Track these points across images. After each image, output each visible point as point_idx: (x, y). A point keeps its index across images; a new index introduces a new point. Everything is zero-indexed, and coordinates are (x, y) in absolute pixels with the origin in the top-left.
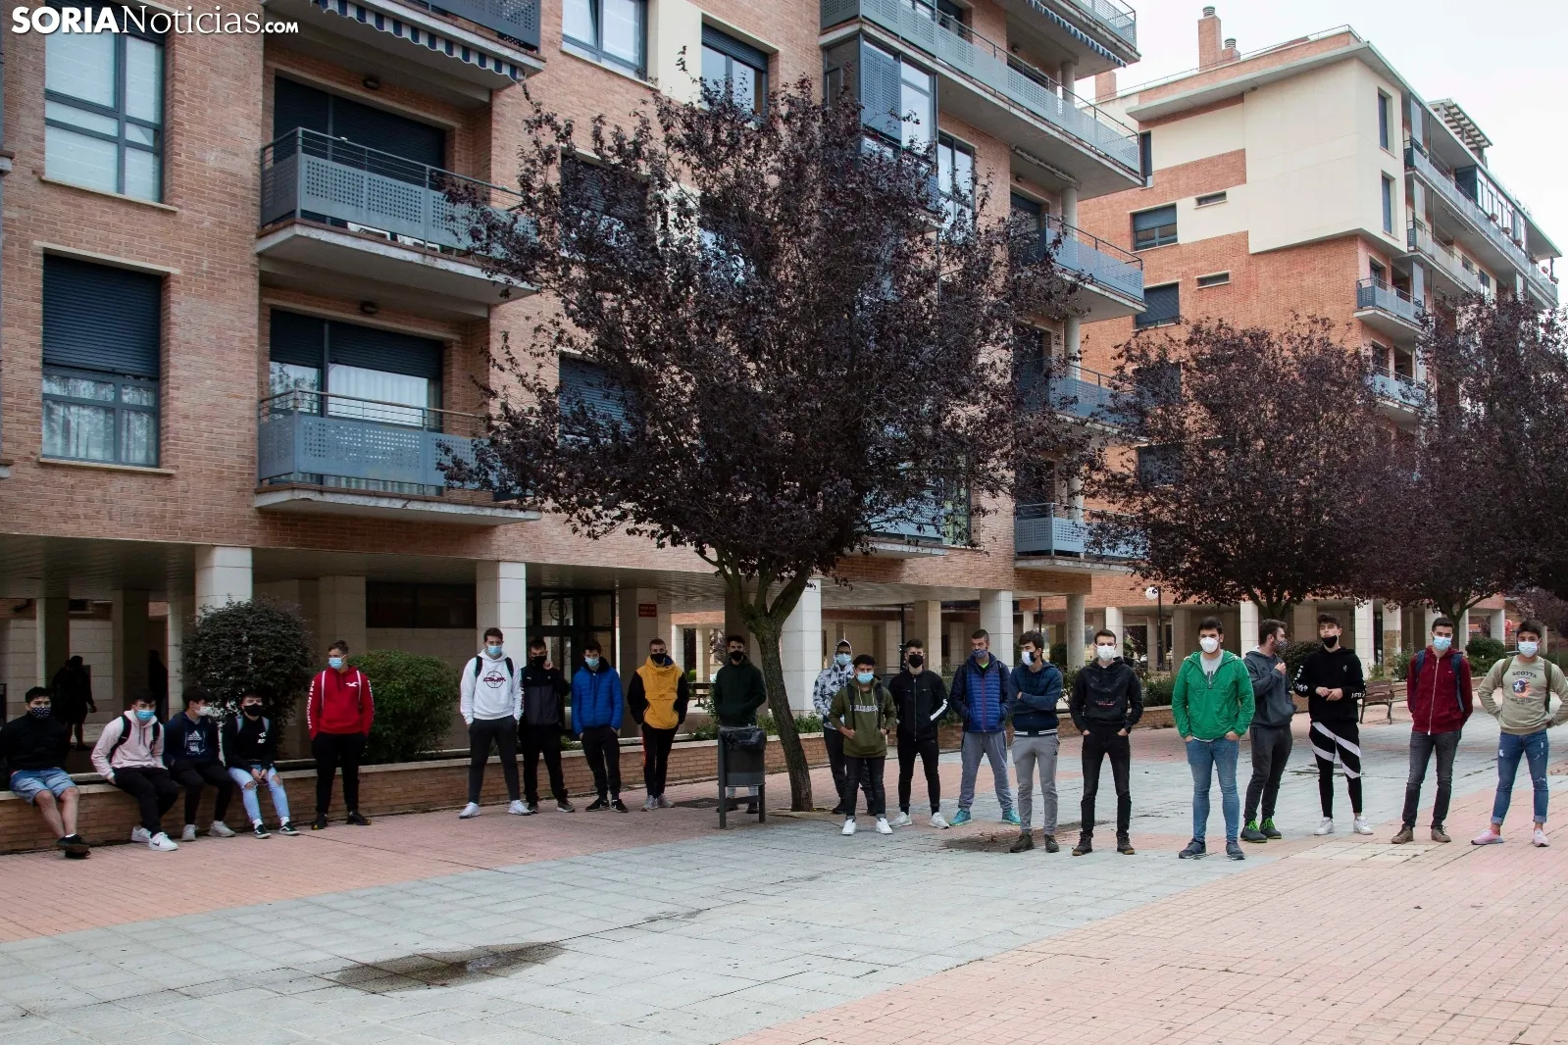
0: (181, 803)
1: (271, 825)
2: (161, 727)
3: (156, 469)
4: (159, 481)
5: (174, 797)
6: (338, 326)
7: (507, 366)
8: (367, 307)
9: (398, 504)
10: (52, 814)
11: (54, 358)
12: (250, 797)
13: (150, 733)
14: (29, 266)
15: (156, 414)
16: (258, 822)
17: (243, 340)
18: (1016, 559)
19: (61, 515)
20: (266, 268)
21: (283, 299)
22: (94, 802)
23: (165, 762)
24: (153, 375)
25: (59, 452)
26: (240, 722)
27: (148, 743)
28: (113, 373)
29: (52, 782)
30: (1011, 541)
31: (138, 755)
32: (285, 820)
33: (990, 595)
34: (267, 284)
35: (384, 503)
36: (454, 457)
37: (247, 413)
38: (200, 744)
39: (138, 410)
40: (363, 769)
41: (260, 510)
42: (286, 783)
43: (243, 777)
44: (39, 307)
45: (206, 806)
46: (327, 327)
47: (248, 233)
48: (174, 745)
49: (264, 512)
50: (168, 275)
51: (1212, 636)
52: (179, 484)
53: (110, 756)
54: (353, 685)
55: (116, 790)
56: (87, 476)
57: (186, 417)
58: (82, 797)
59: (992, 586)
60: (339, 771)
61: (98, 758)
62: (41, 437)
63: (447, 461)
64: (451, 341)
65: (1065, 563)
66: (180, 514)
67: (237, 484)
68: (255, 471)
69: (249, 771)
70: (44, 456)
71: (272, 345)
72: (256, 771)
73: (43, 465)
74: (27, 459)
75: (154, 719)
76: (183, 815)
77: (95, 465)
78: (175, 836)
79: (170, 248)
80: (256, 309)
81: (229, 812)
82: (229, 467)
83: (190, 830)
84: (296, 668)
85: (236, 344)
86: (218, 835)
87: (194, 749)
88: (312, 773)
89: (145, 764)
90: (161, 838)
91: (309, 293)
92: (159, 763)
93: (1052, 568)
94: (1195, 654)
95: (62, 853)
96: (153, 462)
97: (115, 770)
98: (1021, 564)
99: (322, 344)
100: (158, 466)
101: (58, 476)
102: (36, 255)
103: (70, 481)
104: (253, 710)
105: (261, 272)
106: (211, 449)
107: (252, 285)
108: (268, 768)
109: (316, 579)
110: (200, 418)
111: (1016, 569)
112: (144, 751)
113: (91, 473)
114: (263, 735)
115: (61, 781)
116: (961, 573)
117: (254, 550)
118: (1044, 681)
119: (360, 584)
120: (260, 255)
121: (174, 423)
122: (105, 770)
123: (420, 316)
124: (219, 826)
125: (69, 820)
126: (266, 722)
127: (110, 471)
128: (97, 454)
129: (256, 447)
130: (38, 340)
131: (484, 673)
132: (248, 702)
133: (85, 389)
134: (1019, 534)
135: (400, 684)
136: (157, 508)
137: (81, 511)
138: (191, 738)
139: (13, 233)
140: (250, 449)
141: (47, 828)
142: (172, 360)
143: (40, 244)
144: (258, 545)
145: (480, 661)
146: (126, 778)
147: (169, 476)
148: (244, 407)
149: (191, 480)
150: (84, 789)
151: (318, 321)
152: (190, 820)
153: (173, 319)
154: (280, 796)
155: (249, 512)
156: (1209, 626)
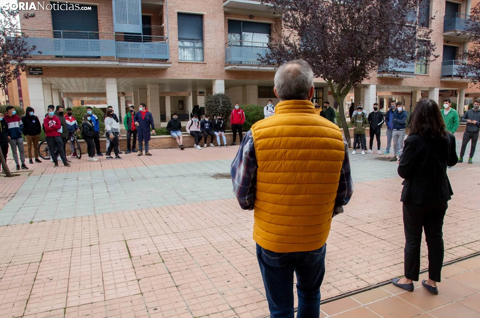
0: (203, 139)
1: (222, 145)
2: (200, 122)
3: (203, 62)
4: (203, 65)
5: (202, 137)
6: (245, 22)
7: (275, 32)
8: (251, 17)
9: (257, 68)
10: (178, 141)
11: (180, 37)
12: (218, 139)
13: (197, 123)
14: (175, 17)
15: (202, 48)
16: (219, 144)
17: (221, 29)
18: (441, 78)
19: (183, 74)
20: (226, 10)
21: (231, 17)
22: (187, 138)
23: (201, 130)
24: (202, 39)
25: (183, 59)
26: (217, 121)
27: (197, 126)
28: (193, 40)
29: (178, 133)
30: (440, 72)
31: (195, 128)
32: (225, 144)
33: (432, 89)
34: (226, 14)
35: (253, 68)
36: (261, 57)
37: (222, 47)
38: (208, 126)
39: (199, 48)
40: (243, 133)
41: (226, 70)
42: (225, 135)
43: (217, 134)
44: (177, 26)
45: (209, 140)
46: (242, 23)
47: (221, 1)
48: (202, 126)
49: (227, 71)
50: (204, 14)
51: (447, 104)
52: (208, 65)
53: (189, 128)
54: (239, 113)
55: (190, 135)
56: (188, 65)
57: (209, 49)
58: (183, 137)
59: (433, 86)
60: (238, 133)
61: (187, 129)
62: (178, 56)
63: (260, 58)
64: (273, 23)
65: (457, 79)
66: (208, 72)
67: (220, 64)
68: (225, 61)
69: (218, 132)
70: (179, 60)
71: (229, 29)
72: (219, 132)
73: (179, 63)
74: (176, 61)
75: (198, 120)
76: (204, 142)
77: (189, 62)
78: (202, 146)
79: (204, 8)
80: (224, 21)
81: (214, 141)
82: (219, 60)
83: (205, 145)
84: (228, 108)
85: (219, 30)
86: (211, 146)
87: (207, 127)
88: (232, 133)
89: (196, 130)
90: (199, 147)
91: (237, 15)
92: (199, 130)
93: (453, 81)
94: (443, 109)
95: (180, 149)
96: (202, 60)
97: (190, 131)
98: (443, 80)
99: (241, 28)
100: (203, 61)
101: (182, 65)
102: (175, 13)
103: (185, 66)
104: (219, 119)
105: (225, 11)
106: (215, 56)
107: (222, 14)
108: (222, 132)
109: (246, 86)
110: (212, 49)
111: (441, 81)
112: (196, 127)
113: (190, 64)
114: (221, 125)
115: (180, 133)
116: (422, 82)
117: (225, 80)
118: (402, 116)
119: (256, 87)
120: (224, 7)
121: (206, 51)
122: (188, 132)
123: (265, 18)
124: (212, 144)
125: (180, 142)
126: (222, 121)
127: (193, 63)
128: (190, 59)
129: (225, 55)
130: (177, 34)
131: (268, 110)
132: (218, 117)
133: (187, 44)
134: (443, 70)
135: (253, 113)
136: (203, 71)
137: (187, 72)
138: (206, 125)
139: (171, 9)
140: (223, 56)
141: (177, 143)
142: (205, 35)
143: (177, 11)
144: (226, 79)
145: (267, 107)
146: (193, 134)
147: (205, 63)
148: (222, 45)
149: (210, 64)
150: (184, 135)
151: (239, 22)
152: (205, 143)
153: (205, 25)
154: (224, 138)
155: (223, 71)
156: (446, 101)
